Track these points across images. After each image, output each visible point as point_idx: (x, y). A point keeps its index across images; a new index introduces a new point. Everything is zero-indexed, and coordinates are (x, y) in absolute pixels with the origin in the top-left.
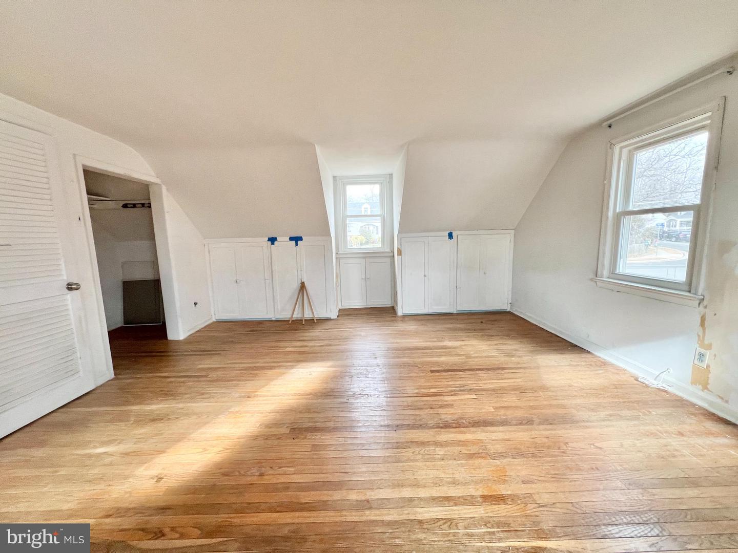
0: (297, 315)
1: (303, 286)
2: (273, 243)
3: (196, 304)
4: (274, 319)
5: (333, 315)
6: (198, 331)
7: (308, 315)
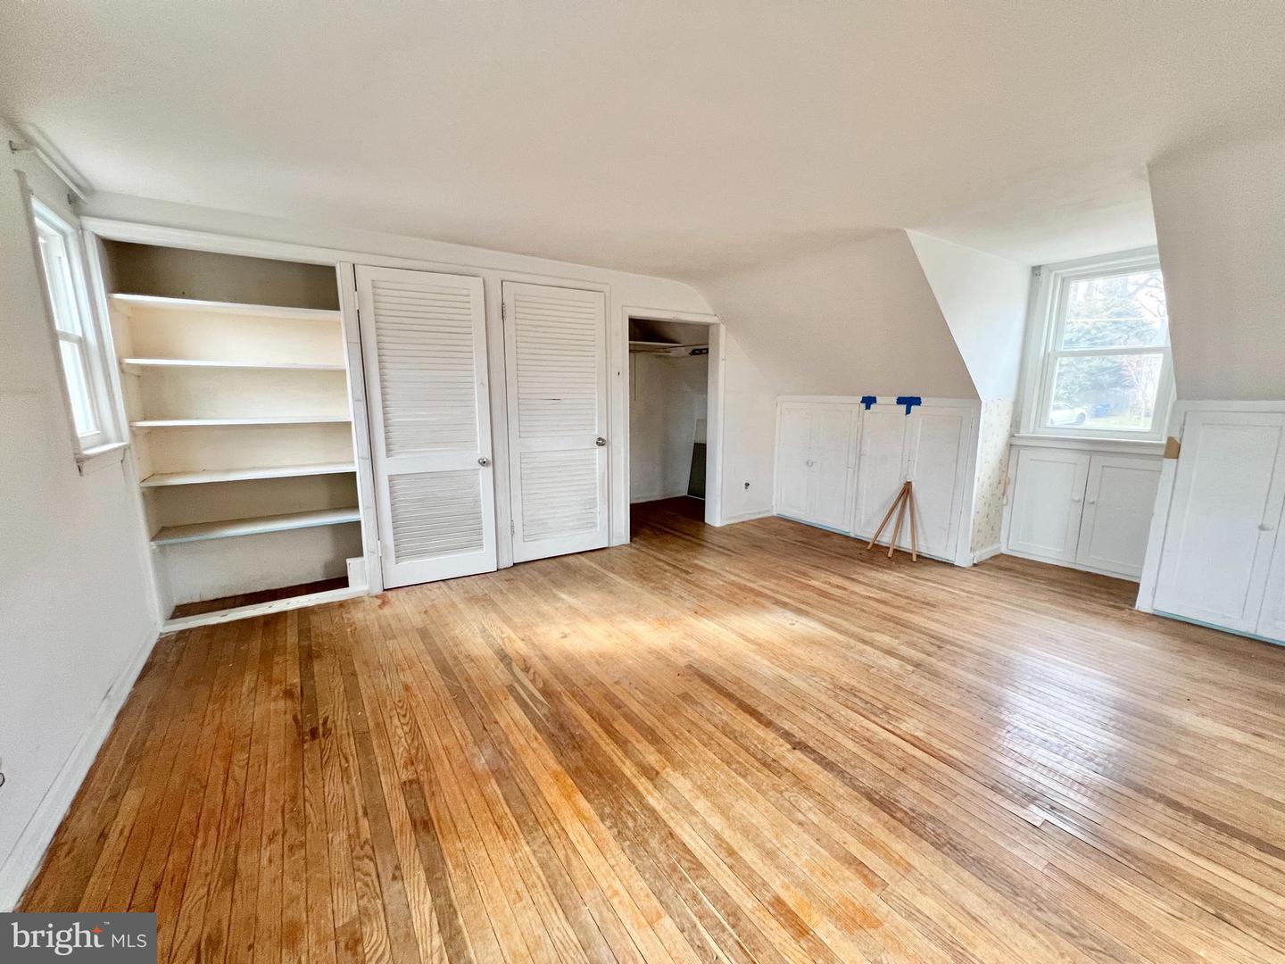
0: (886, 539)
1: (907, 491)
2: (868, 407)
3: (747, 485)
4: (852, 535)
5: (963, 558)
6: (743, 522)
7: (905, 544)
